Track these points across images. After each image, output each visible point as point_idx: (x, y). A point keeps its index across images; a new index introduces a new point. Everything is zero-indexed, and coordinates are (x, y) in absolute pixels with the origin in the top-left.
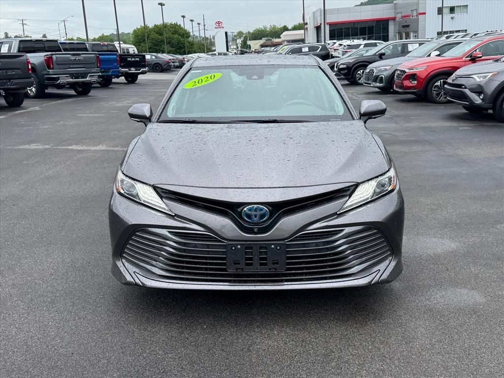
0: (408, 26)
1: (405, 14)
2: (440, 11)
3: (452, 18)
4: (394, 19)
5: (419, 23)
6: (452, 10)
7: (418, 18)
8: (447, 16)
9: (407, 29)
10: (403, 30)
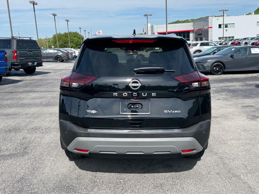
1: (200, 28)
2: (220, 26)
4: (192, 31)
5: (209, 32)
8: (224, 29)
9: (201, 36)
10: (198, 36)
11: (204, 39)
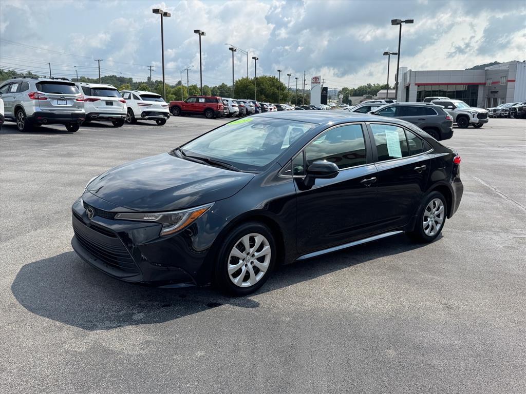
4: (484, 84)
5: (508, 90)
7: (507, 86)
9: (496, 94)
10: (491, 96)
11: (499, 101)
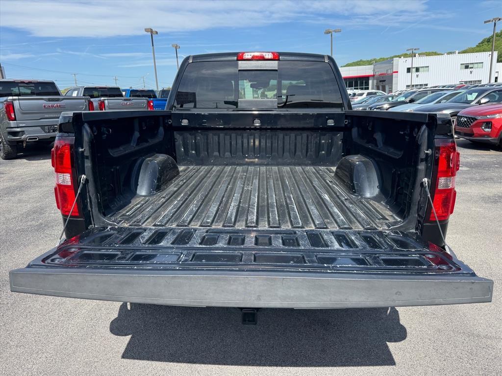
0: (384, 81)
1: (381, 73)
2: (409, 70)
3: (417, 76)
4: (373, 76)
5: (393, 79)
6: (417, 70)
7: (392, 76)
8: (415, 74)
9: (384, 83)
10: (381, 84)
11: (387, 87)
